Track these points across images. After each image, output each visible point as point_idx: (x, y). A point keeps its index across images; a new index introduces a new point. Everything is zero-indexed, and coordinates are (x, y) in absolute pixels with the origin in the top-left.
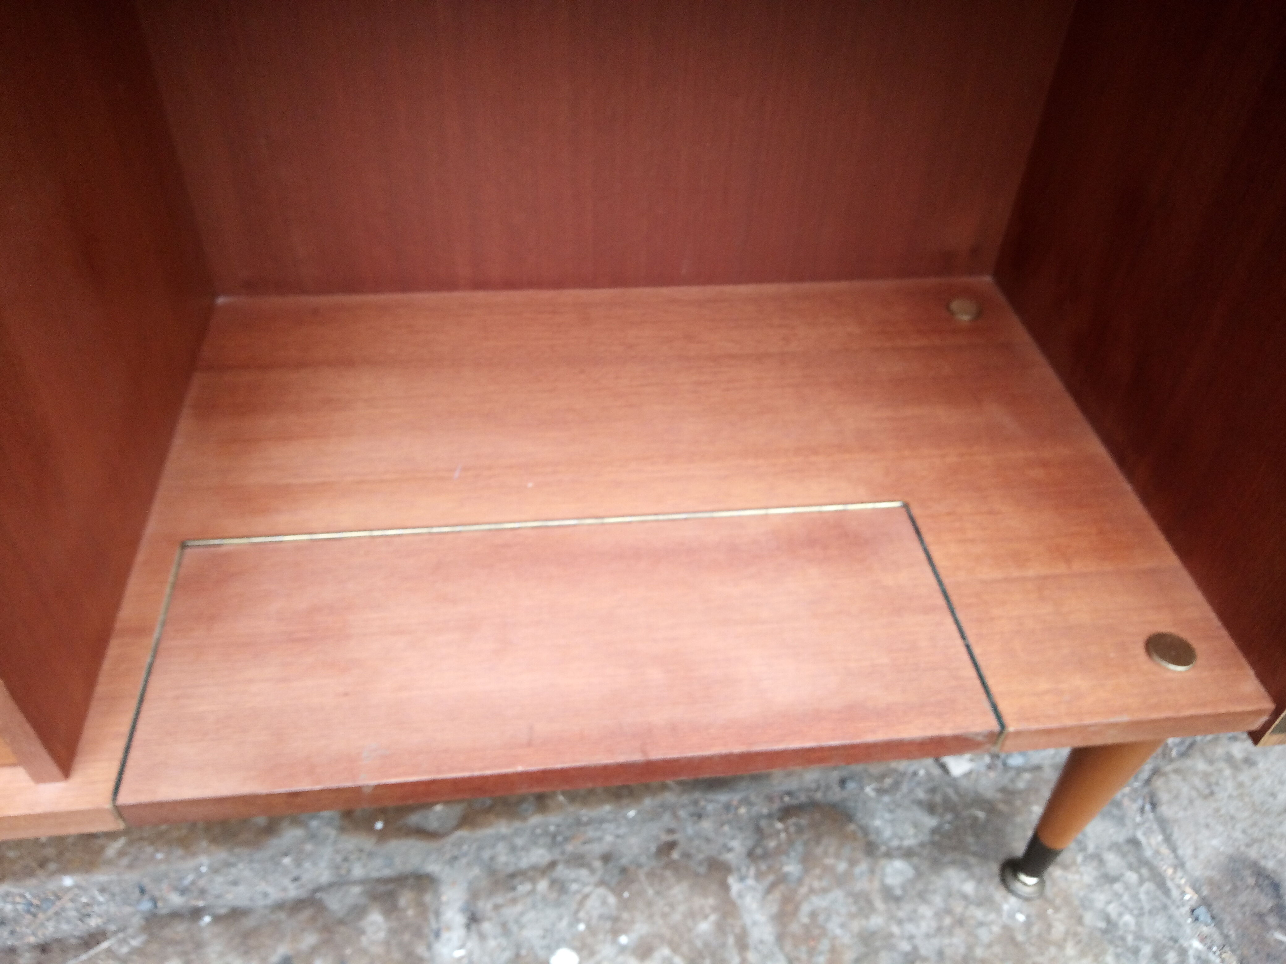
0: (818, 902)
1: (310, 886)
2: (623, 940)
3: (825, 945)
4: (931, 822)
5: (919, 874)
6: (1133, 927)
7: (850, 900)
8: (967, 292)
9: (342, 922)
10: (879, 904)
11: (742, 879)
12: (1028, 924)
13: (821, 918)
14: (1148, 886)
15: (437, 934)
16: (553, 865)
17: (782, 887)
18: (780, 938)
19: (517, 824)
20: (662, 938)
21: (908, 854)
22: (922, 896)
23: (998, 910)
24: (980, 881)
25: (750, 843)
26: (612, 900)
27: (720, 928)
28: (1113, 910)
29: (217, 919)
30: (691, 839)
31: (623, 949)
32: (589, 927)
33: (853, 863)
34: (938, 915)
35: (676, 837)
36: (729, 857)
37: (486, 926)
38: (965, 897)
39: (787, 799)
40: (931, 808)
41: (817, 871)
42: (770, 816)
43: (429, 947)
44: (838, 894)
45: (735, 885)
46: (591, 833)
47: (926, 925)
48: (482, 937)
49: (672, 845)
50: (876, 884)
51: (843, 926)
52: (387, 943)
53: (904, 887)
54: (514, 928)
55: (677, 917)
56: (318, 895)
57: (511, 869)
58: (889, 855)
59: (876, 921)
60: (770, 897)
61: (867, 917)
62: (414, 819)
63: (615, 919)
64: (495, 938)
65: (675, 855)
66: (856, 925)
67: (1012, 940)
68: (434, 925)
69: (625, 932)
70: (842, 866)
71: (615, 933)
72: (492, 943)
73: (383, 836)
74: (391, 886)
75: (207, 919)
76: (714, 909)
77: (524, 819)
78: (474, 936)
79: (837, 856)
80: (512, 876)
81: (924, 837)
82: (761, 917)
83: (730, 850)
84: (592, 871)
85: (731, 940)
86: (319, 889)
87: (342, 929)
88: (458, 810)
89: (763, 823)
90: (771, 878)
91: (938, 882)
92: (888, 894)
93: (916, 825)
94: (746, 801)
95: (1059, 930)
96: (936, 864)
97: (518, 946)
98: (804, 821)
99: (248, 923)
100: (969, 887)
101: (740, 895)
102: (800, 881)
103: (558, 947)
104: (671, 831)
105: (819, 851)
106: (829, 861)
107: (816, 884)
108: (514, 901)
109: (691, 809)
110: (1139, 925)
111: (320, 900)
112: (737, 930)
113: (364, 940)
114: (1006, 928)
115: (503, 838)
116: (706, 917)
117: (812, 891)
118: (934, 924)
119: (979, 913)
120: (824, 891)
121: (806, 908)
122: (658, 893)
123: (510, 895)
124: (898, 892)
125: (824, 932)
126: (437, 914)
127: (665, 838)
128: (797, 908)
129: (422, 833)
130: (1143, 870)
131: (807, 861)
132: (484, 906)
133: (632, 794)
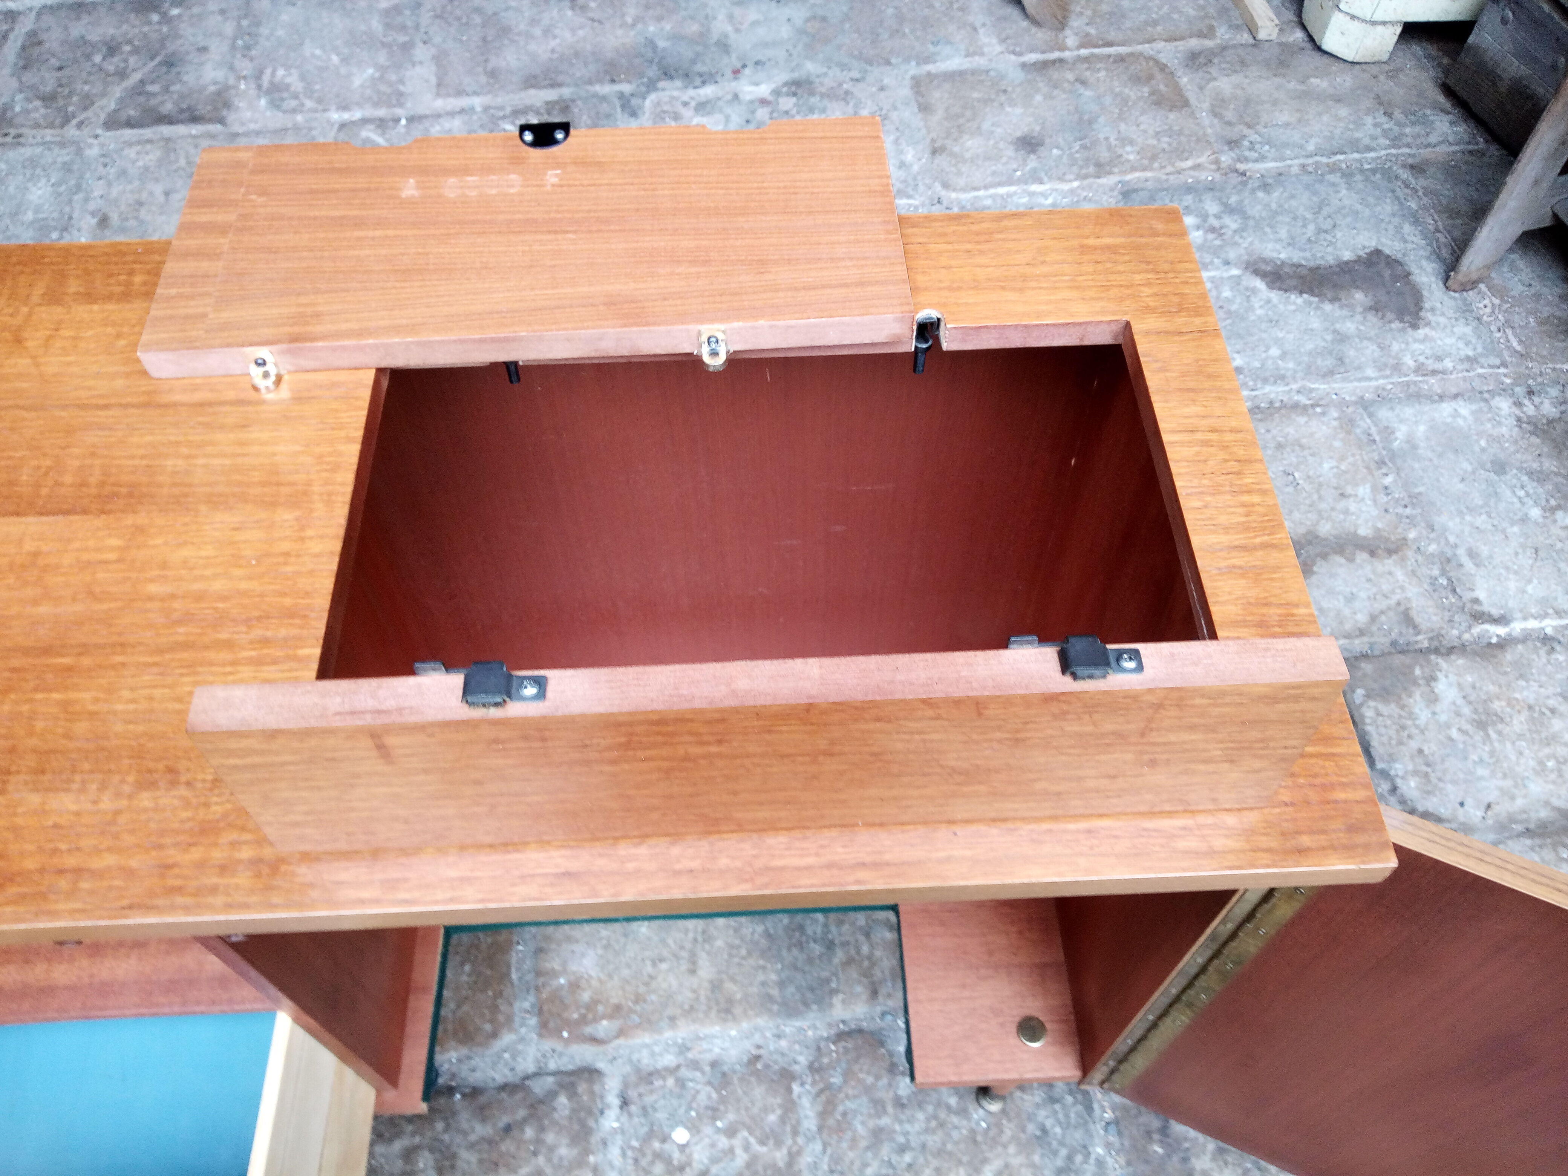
0: (850, 1105)
1: (521, 1075)
2: (719, 1124)
3: (849, 1134)
6: (1059, 1137)
7: (871, 1105)
9: (541, 1102)
10: (890, 1109)
11: (803, 1084)
12: (987, 1130)
13: (849, 1116)
15: (602, 1112)
16: (678, 1067)
17: (827, 1093)
18: (820, 1129)
19: (656, 1037)
20: (744, 1124)
22: (920, 1106)
23: (970, 1117)
25: (811, 1058)
26: (714, 1095)
27: (783, 1120)
28: (1049, 1123)
29: (464, 1096)
30: (771, 1053)
31: (718, 1130)
32: (697, 1114)
33: (878, 1078)
34: (928, 1120)
35: (761, 1052)
36: (796, 1068)
37: (633, 1108)
38: (949, 1108)
39: (841, 1026)
41: (853, 1083)
42: (828, 1039)
43: (596, 1121)
44: (864, 1100)
45: (796, 1088)
46: (705, 1046)
47: (917, 1127)
48: (630, 1115)
49: (758, 1058)
50: (891, 1094)
51: (863, 1123)
52: (570, 1118)
53: (909, 1098)
54: (650, 1110)
55: (755, 1110)
56: (527, 1082)
57: (651, 1068)
59: (885, 1121)
60: (819, 1100)
61: (879, 1118)
62: (588, 1030)
63: (714, 1110)
64: (638, 1117)
65: (759, 1066)
66: (871, 1123)
67: (975, 1142)
68: (600, 1105)
69: (720, 1119)
70: (870, 1080)
71: (714, 1119)
72: (636, 1120)
73: (567, 1042)
74: (573, 1079)
75: (458, 1096)
76: (780, 1106)
77: (660, 1031)
78: (625, 1114)
79: (868, 1073)
80: (651, 1074)
82: (811, 1113)
83: (796, 1062)
84: (703, 1073)
85: (788, 1129)
86: (527, 1077)
87: (543, 1107)
88: (617, 1024)
89: (823, 1044)
90: (821, 1085)
94: (812, 1027)
95: (1008, 1133)
97: (652, 1124)
98: (850, 1045)
99: (483, 1099)
101: (799, 1097)
102: (840, 1089)
103: (677, 1126)
104: (759, 1047)
105: (856, 1068)
106: (861, 1076)
107: (851, 1092)
108: (652, 1092)
109: (775, 1031)
110: (1064, 1136)
111: (529, 1087)
112: (794, 1122)
113: (556, 1115)
114: (973, 1131)
115: (647, 1046)
116: (773, 1111)
117: (847, 1097)
118: (923, 1125)
119: (955, 1120)
120: (855, 1097)
121: (841, 1108)
122: (745, 1093)
123: (649, 1087)
124: (905, 1101)
125: (849, 1125)
126: (602, 1097)
127: (755, 1052)
128: (835, 1107)
129: (595, 1040)
130: (1079, 1097)
131: (847, 1075)
132: (632, 1094)
133: (735, 1018)
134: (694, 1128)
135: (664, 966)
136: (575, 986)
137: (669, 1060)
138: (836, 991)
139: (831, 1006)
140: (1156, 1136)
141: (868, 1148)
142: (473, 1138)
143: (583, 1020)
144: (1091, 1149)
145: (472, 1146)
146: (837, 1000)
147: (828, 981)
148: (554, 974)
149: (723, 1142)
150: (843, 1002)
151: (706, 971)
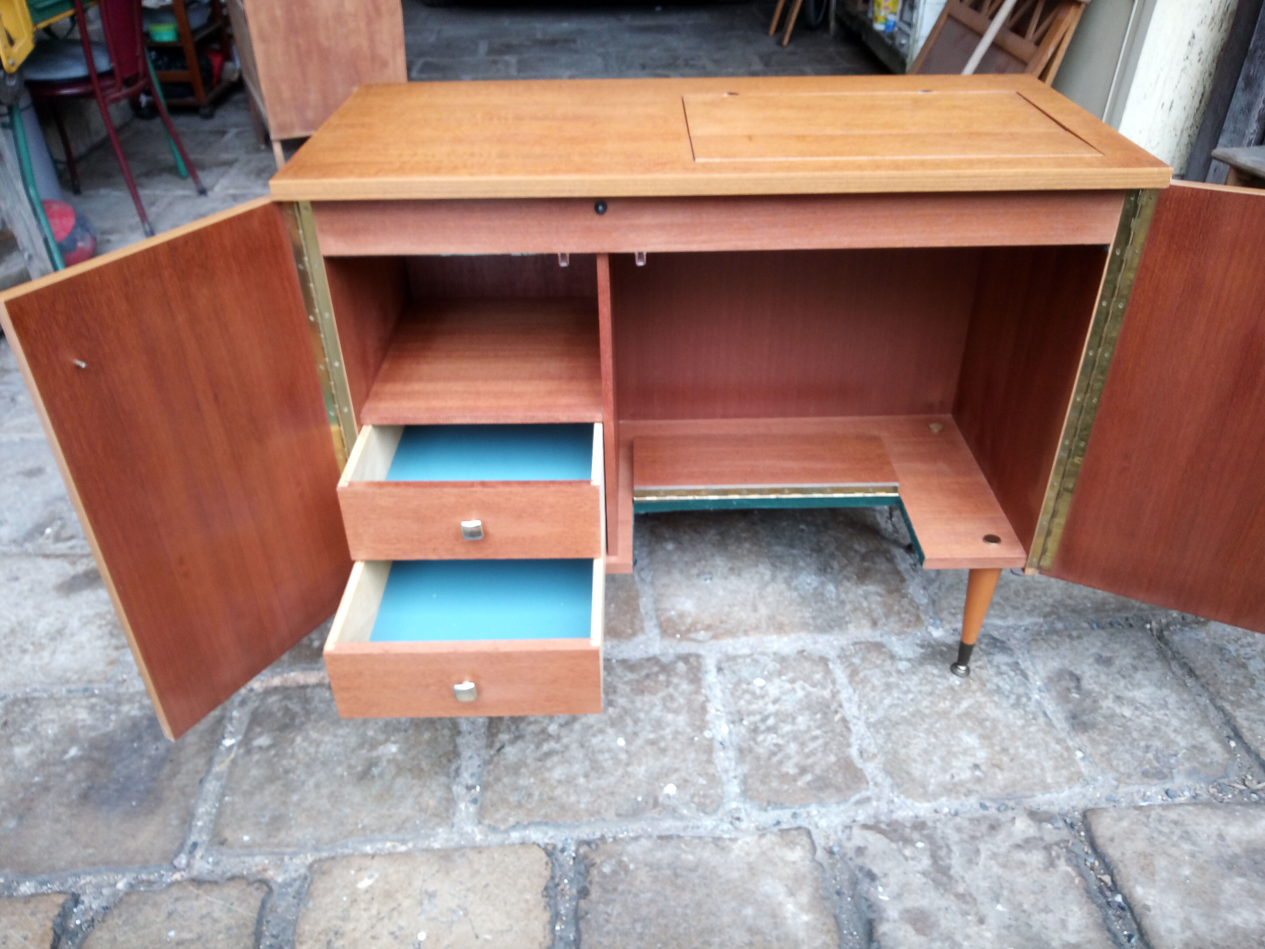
0: (868, 672)
1: (652, 655)
2: (784, 678)
3: (870, 684)
4: (922, 651)
5: (913, 666)
6: (1009, 690)
7: (882, 672)
8: (939, 421)
9: (667, 666)
10: (894, 674)
11: (835, 663)
12: (960, 686)
13: (868, 677)
14: (1020, 677)
15: (706, 673)
16: (752, 654)
17: (852, 667)
18: (850, 682)
19: (736, 640)
20: (800, 678)
21: (909, 660)
22: (914, 673)
23: (948, 679)
24: (940, 670)
25: (838, 652)
26: (778, 666)
27: (825, 678)
30: (811, 649)
31: (783, 681)
32: (769, 673)
33: (884, 661)
34: (920, 680)
35: (805, 649)
36: (830, 656)
37: (726, 672)
38: (934, 675)
39: (856, 640)
40: (922, 646)
41: (868, 663)
42: (848, 645)
43: (703, 675)
44: (877, 671)
45: (831, 665)
46: (768, 645)
47: (915, 682)
48: (724, 675)
49: (803, 651)
50: (894, 668)
51: (878, 680)
52: (687, 673)
53: (906, 670)
54: (737, 672)
55: (806, 673)
56: (657, 658)
57: (735, 654)
58: (901, 659)
59: (892, 680)
60: (847, 670)
61: (888, 678)
62: (692, 636)
63: (779, 672)
64: (730, 675)
65: (805, 655)
66: (884, 680)
67: (953, 690)
68: (704, 669)
69: (784, 676)
70: (879, 662)
71: (780, 676)
73: (680, 640)
74: (686, 657)
76: (822, 672)
77: (738, 638)
78: (721, 674)
79: (877, 658)
80: (735, 657)
81: (918, 655)
82: (842, 675)
84: (769, 657)
85: (829, 681)
86: (657, 656)
87: (669, 668)
88: (710, 634)
89: (845, 647)
90: (847, 664)
91: (922, 669)
92: (899, 672)
93: (914, 651)
94: (837, 640)
95: (974, 687)
96: (921, 664)
97: (740, 678)
98: (863, 648)
99: (630, 663)
100: (936, 672)
101: (834, 668)
102: (860, 665)
103: (756, 678)
104: (803, 647)
105: (869, 656)
106: (873, 660)
107: (867, 666)
108: (737, 665)
109: (813, 640)
110: (1012, 689)
111: (659, 660)
112: (832, 679)
113: (678, 671)
114: (950, 685)
115: (731, 645)
116: (818, 673)
117: (865, 669)
118: (918, 682)
119: (939, 680)
120: (871, 669)
121: (862, 674)
123: (735, 663)
124: (903, 671)
125: (869, 681)
126: (705, 667)
127: (801, 649)
128: (858, 673)
129: (695, 640)
130: (1018, 672)
131: (863, 659)
132: (724, 665)
133: (785, 632)
134: (768, 679)
135: (736, 608)
136: (681, 615)
137: (746, 651)
138: (850, 622)
139: (847, 629)
140: (1073, 690)
141: (883, 691)
142: (626, 679)
143: (688, 631)
144: (1031, 696)
145: (626, 683)
146: (851, 627)
147: (844, 618)
148: (667, 610)
149: (788, 686)
150: (855, 627)
151: (763, 611)
